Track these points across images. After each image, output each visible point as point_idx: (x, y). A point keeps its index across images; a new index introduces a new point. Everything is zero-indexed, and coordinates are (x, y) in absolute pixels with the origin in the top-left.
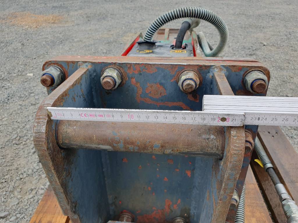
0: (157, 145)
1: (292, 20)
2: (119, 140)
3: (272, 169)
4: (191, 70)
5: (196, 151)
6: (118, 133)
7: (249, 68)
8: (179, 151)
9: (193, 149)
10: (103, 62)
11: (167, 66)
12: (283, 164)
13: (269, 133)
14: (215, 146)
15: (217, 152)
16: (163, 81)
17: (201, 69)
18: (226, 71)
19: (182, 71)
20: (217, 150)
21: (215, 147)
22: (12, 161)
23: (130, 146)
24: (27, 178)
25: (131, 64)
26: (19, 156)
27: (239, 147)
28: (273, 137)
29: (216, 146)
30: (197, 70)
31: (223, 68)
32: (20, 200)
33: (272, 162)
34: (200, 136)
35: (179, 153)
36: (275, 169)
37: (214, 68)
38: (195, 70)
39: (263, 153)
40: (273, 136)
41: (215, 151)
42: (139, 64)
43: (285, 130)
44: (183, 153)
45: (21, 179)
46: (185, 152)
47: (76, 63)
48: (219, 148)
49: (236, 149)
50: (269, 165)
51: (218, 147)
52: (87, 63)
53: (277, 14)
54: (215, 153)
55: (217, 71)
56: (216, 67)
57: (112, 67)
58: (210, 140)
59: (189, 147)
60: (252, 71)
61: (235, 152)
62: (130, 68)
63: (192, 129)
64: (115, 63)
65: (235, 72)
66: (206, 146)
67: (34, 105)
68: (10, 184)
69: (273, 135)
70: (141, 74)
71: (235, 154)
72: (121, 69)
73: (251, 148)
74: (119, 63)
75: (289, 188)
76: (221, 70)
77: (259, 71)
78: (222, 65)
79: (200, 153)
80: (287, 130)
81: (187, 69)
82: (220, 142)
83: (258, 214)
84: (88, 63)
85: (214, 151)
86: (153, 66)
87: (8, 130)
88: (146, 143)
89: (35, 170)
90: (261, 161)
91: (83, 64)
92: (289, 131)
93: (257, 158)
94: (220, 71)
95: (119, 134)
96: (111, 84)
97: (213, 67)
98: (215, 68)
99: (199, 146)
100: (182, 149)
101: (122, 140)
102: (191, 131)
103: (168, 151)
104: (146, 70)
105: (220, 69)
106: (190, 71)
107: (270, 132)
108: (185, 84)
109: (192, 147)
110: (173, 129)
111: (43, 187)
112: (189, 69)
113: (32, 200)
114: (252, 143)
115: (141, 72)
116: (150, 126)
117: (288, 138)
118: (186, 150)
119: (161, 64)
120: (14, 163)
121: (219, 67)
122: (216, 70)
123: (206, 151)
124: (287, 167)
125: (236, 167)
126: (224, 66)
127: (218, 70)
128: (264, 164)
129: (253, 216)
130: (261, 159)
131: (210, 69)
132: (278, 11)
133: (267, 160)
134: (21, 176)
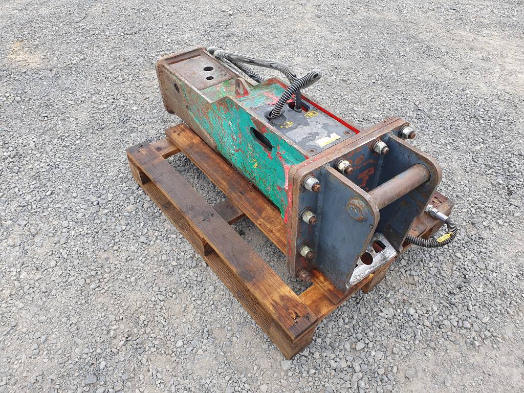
16: (364, 153)
62: (349, 154)
70: (354, 155)
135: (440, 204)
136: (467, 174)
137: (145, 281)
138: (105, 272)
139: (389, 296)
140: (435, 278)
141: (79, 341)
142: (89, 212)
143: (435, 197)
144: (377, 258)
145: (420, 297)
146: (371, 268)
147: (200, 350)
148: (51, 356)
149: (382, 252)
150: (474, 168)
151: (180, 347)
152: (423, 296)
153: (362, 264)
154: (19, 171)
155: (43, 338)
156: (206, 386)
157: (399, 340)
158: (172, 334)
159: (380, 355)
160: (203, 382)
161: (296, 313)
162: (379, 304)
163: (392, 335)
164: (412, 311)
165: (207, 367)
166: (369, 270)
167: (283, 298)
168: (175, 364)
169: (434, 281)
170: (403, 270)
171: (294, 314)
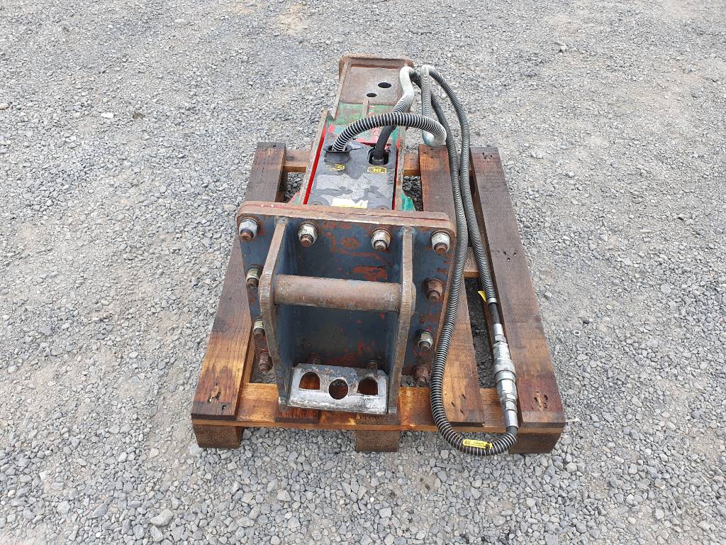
3: (495, 305)
7: (436, 229)
10: (300, 218)
11: (361, 224)
13: (505, 253)
16: (357, 236)
17: (393, 229)
18: (414, 232)
19: (374, 231)
22: (132, 287)
24: (162, 313)
25: (327, 221)
26: (140, 280)
28: (508, 261)
30: (388, 229)
31: (412, 229)
32: (162, 343)
33: (497, 296)
36: (498, 304)
38: (386, 229)
39: (489, 283)
40: (509, 259)
42: (334, 221)
45: (154, 313)
47: (273, 216)
50: (493, 300)
52: (284, 218)
57: (309, 222)
60: (438, 232)
62: (325, 224)
64: (311, 220)
65: (423, 231)
67: (137, 185)
68: (140, 320)
69: (509, 257)
70: (336, 229)
72: (317, 224)
73: (437, 297)
74: (316, 220)
75: (507, 329)
78: (412, 226)
81: (379, 229)
83: (462, 358)
86: (348, 223)
87: (108, 234)
89: (171, 301)
90: (486, 293)
93: (482, 289)
94: (409, 231)
97: (403, 228)
98: (405, 229)
103: (360, 309)
104: (341, 226)
106: (382, 232)
108: (377, 245)
111: (188, 325)
112: (381, 229)
113: (177, 342)
114: (439, 293)
119: (355, 222)
120: (135, 291)
121: (408, 227)
122: (405, 231)
126: (414, 227)
128: (488, 299)
129: (457, 360)
130: (486, 291)
131: (400, 229)
133: (491, 293)
134: (153, 310)
135: (541, 409)
136: (689, 417)
137: (168, 280)
138: (148, 251)
139: (379, 474)
140: (465, 503)
141: (73, 294)
142: (193, 190)
143: (545, 396)
144: (352, 399)
145: (419, 509)
146: (333, 404)
147: (143, 374)
148: (45, 292)
149: (366, 397)
150: (714, 418)
151: (131, 358)
152: (423, 510)
153: (325, 392)
154: (179, 124)
155: (56, 273)
156: (114, 408)
157: (334, 529)
158: (138, 342)
159: (294, 525)
160: (115, 402)
161: (219, 393)
162: (357, 472)
163: (332, 517)
164: (386, 513)
165: (132, 394)
166: (328, 404)
167: (227, 371)
168: (111, 369)
169: (459, 506)
170: (432, 462)
171: (217, 393)
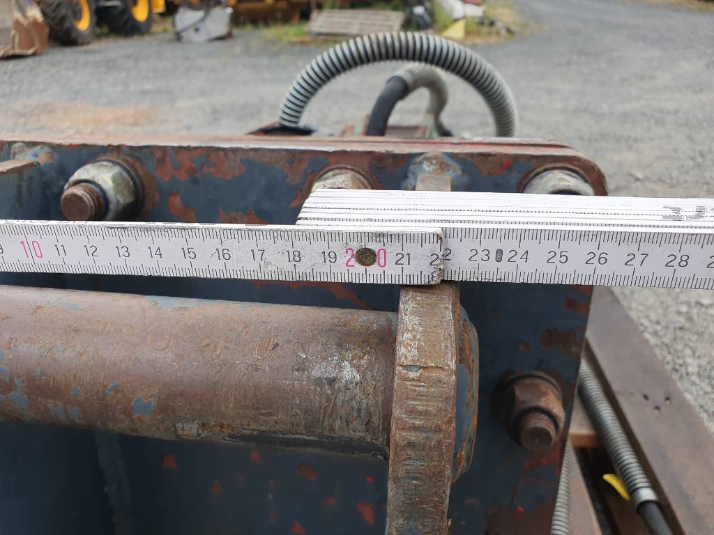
0: (146, 401)
1: (705, 125)
2: (11, 380)
4: (349, 167)
5: (289, 432)
6: (6, 352)
7: (535, 161)
8: (227, 431)
9: (276, 423)
10: (85, 145)
11: (275, 154)
12: (688, 492)
14: (359, 411)
15: (369, 439)
16: (266, 205)
17: (382, 165)
18: (460, 172)
19: (321, 173)
20: (368, 430)
21: (359, 416)
23: (50, 404)
25: (164, 149)
27: (426, 414)
28: (656, 412)
29: (363, 413)
30: (368, 169)
31: (450, 162)
33: (655, 485)
34: (303, 370)
35: (231, 436)
37: (421, 163)
38: (360, 170)
40: (657, 408)
41: (361, 434)
42: (188, 149)
43: (694, 392)
44: (244, 438)
46: (252, 435)
47: (7, 146)
48: (375, 419)
49: (417, 422)
50: (647, 494)
51: (370, 414)
52: (38, 147)
53: (669, 112)
54: (361, 439)
55: (430, 172)
56: (428, 159)
57: (110, 158)
58: (339, 388)
59: (262, 415)
60: (546, 170)
61: (412, 437)
62: (165, 163)
63: (276, 341)
64: (118, 148)
65: (490, 174)
66: (325, 413)
69: (657, 404)
70: (196, 182)
71: (411, 445)
72: (137, 165)
73: (552, 432)
74: (131, 148)
76: (443, 167)
77: (567, 172)
78: (447, 154)
79: (305, 437)
80: (701, 393)
81: (338, 166)
82: (375, 395)
84: (41, 148)
85: (354, 431)
86: (231, 155)
88: (103, 392)
90: (623, 479)
91: (25, 149)
92: (707, 397)
93: (611, 471)
94: (439, 171)
95: (11, 357)
96: (87, 206)
97: (419, 159)
98: (425, 162)
99: (298, 411)
100: (238, 422)
101: (19, 377)
102: (274, 348)
103: (189, 429)
104: (212, 169)
105: (442, 163)
106: (343, 171)
107: (650, 396)
109: (271, 414)
110: (205, 343)
112: (342, 165)
114: (557, 416)
115: (198, 175)
116: (125, 330)
117: (704, 416)
118: (253, 426)
119: (255, 150)
121: (436, 157)
122: (426, 166)
123: (326, 433)
124: (699, 499)
125: (422, 503)
126: (453, 156)
127: (432, 167)
128: (632, 490)
130: (622, 473)
131: (409, 166)
132: (671, 106)
